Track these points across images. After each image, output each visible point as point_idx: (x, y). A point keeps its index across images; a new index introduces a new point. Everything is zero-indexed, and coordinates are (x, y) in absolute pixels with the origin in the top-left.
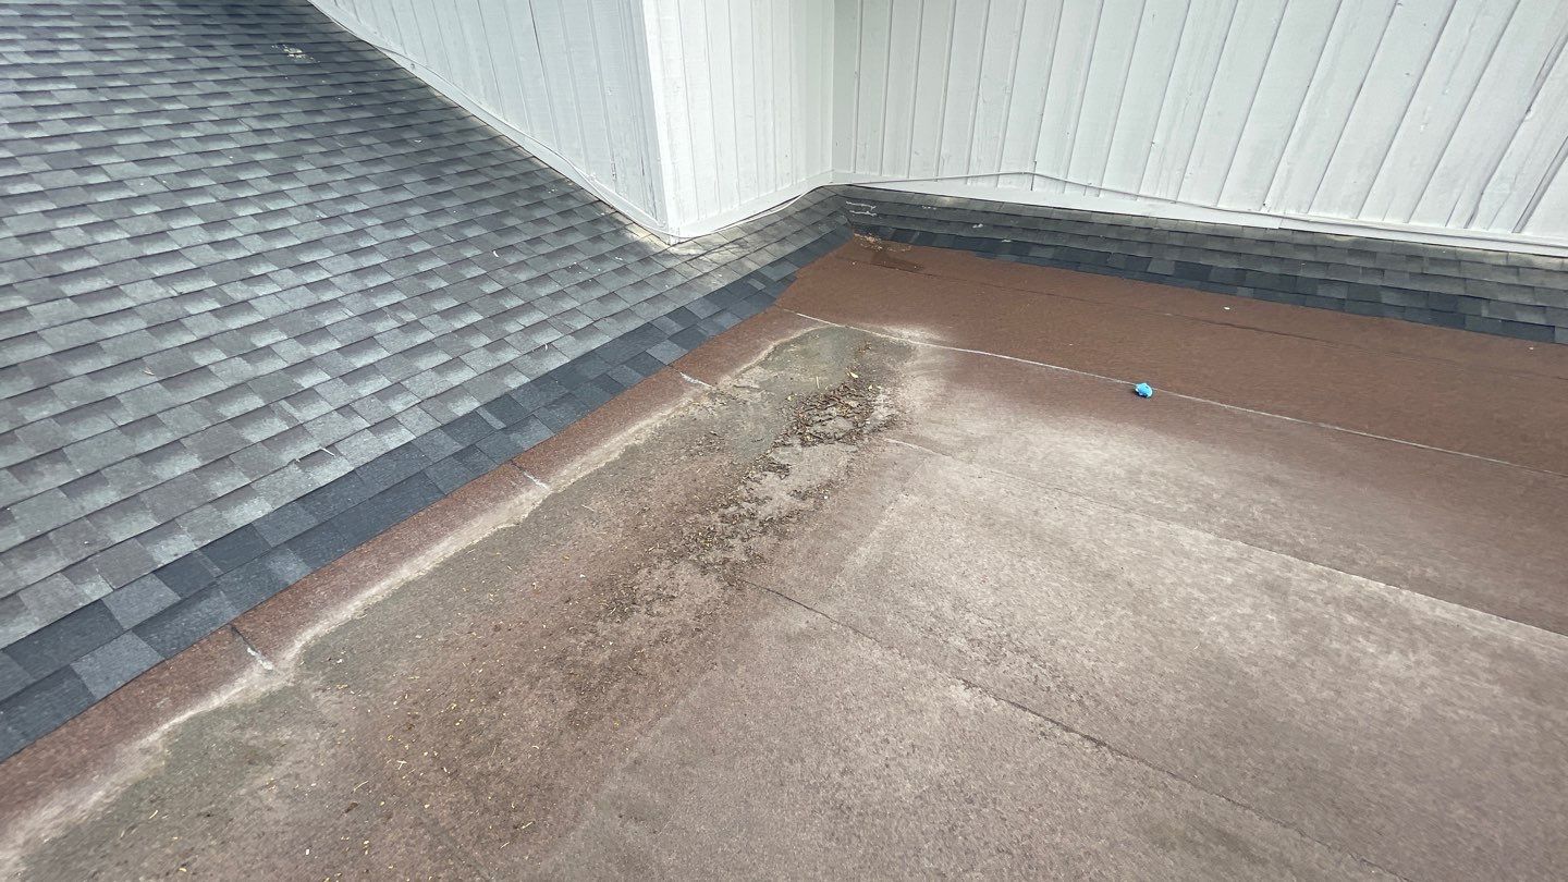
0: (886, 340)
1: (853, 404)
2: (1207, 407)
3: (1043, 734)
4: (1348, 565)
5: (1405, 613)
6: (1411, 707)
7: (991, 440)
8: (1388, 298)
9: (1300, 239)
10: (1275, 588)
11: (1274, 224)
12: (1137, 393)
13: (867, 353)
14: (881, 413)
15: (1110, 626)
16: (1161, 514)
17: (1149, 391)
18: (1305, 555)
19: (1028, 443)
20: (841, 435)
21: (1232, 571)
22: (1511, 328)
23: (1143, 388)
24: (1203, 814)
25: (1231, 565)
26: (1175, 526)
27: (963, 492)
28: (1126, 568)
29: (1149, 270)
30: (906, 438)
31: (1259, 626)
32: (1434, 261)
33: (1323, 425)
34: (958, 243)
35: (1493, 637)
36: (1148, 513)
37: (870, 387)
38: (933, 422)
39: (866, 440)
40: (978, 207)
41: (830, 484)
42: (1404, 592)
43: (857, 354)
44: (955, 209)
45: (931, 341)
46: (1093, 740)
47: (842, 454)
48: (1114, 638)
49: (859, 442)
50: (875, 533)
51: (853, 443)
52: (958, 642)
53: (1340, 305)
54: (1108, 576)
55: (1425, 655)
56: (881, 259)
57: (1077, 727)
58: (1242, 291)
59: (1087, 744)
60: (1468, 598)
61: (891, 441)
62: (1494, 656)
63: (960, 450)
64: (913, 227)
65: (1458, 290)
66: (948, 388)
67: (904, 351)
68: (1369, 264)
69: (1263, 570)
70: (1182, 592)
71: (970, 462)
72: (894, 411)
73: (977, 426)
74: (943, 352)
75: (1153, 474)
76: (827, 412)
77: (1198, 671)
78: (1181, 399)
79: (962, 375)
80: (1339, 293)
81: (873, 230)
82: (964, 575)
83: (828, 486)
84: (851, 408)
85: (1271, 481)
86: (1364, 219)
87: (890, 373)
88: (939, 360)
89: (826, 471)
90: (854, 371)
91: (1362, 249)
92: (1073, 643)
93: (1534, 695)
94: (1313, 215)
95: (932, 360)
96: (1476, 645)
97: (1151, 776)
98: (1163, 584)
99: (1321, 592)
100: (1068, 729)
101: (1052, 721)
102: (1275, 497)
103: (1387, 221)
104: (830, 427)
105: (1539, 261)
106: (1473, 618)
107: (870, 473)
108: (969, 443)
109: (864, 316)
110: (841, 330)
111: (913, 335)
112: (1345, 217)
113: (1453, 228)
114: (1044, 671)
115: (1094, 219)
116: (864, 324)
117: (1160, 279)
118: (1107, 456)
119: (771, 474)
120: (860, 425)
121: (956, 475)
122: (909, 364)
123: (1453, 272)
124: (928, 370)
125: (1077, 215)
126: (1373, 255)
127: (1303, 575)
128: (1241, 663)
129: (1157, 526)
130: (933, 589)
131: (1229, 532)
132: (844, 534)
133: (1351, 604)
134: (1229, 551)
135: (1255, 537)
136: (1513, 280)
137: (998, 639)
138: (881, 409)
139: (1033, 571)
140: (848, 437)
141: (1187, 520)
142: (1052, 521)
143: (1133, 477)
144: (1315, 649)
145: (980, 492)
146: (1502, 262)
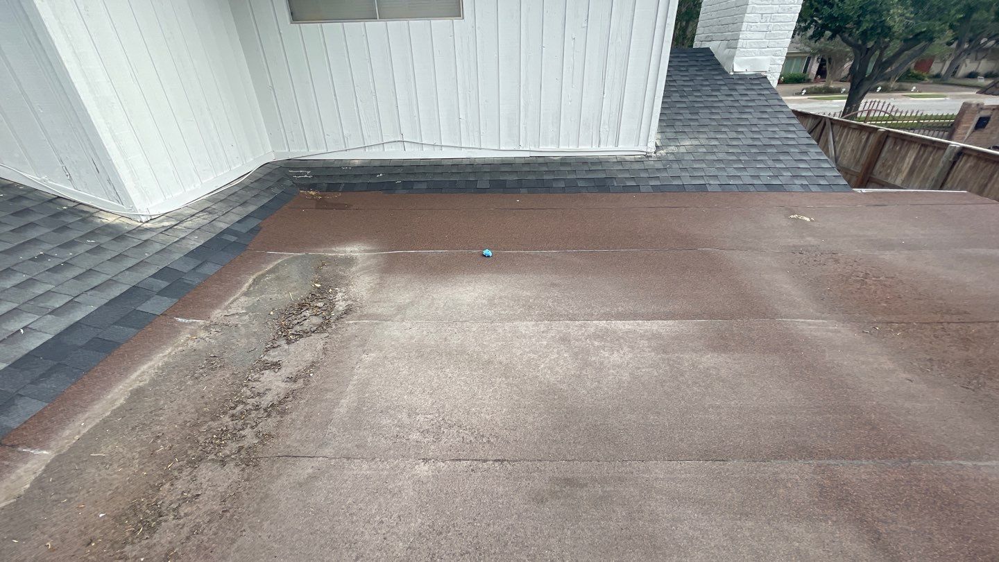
0: (336, 257)
1: (320, 304)
2: (519, 255)
3: (472, 470)
4: (590, 317)
5: (615, 332)
6: (626, 377)
7: (412, 303)
8: (581, 184)
9: (540, 160)
10: (565, 339)
11: (527, 155)
12: (485, 256)
13: (324, 268)
14: (341, 306)
15: (495, 391)
16: (510, 319)
17: (490, 253)
18: (573, 318)
19: (433, 299)
20: (315, 328)
21: (545, 337)
22: (626, 189)
23: (487, 252)
24: (557, 475)
25: (544, 334)
26: (516, 323)
27: (402, 341)
28: (497, 354)
29: (478, 187)
30: (360, 318)
31: (561, 362)
32: (592, 163)
33: (569, 251)
34: (370, 187)
35: (646, 331)
36: (502, 320)
37: (330, 290)
38: (375, 302)
39: (334, 327)
40: (377, 164)
41: (313, 364)
42: (613, 322)
43: (317, 270)
44: (363, 167)
45: (365, 251)
46: (499, 460)
47: (318, 341)
48: (498, 397)
49: (329, 330)
50: (350, 387)
51: (324, 331)
52: (415, 436)
53: (563, 190)
54: (489, 362)
55: (626, 349)
56: (321, 204)
57: (489, 457)
58: (523, 190)
59: (497, 464)
60: (635, 316)
61: (351, 322)
62: (648, 339)
63: (396, 315)
64: (338, 181)
65: (604, 176)
66: (381, 278)
67: (349, 261)
68: (569, 169)
69: (559, 332)
70: (525, 358)
71: (403, 321)
72: (349, 302)
73: (404, 297)
74: (374, 257)
75: (500, 298)
76: (302, 315)
77: (541, 398)
78: (507, 253)
79: (389, 267)
80: (562, 185)
81: (313, 187)
82: (411, 393)
83: (312, 366)
84: (319, 308)
85: (553, 285)
86: (562, 148)
87: (342, 277)
88: (373, 262)
89: (309, 357)
90: (317, 283)
91: (564, 162)
92: (478, 409)
93: (665, 352)
94: (542, 148)
95: (369, 263)
96: (642, 336)
97: (531, 467)
98: (516, 357)
99: (583, 334)
100: (485, 461)
101: (476, 460)
102: (556, 293)
103: (571, 147)
104: (306, 325)
105: (627, 158)
106: (638, 324)
107: (340, 348)
108: (400, 309)
109: (318, 244)
110: (302, 256)
111: (354, 250)
112: (554, 148)
113: (595, 148)
114: (467, 432)
115: (444, 163)
116: (319, 250)
117: (483, 191)
118: (477, 295)
119: (267, 372)
120: (327, 318)
121: (396, 332)
122: (354, 269)
123: (600, 168)
124: (367, 270)
125: (433, 162)
126: (569, 164)
127: (573, 328)
128: (559, 385)
129: (508, 326)
130: (394, 410)
131: (541, 318)
132: (329, 396)
133: (596, 336)
134: (542, 328)
135: (552, 316)
136: (621, 168)
137: (438, 424)
138: (341, 303)
139: (450, 375)
140: (320, 329)
141: (522, 318)
142: (455, 341)
143: (491, 303)
144: (587, 364)
145: (412, 338)
146: (616, 160)
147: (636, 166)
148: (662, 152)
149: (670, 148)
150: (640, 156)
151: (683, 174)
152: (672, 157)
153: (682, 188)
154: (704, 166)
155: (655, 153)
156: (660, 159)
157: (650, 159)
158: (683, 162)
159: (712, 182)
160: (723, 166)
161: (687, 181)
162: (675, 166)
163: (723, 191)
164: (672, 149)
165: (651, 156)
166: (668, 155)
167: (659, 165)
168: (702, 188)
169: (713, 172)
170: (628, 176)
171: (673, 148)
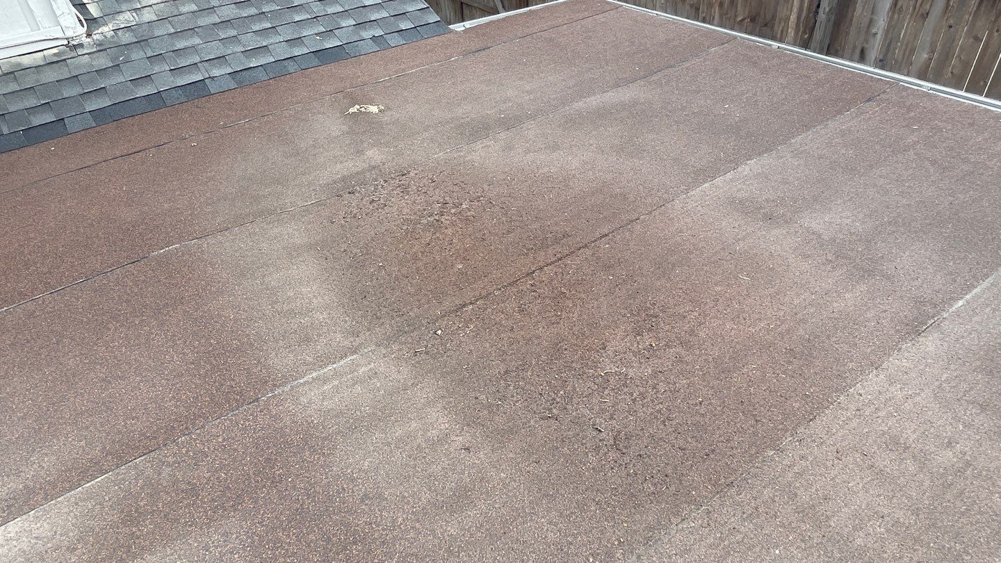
147: (50, 76)
148: (105, 29)
149: (121, 17)
150: (55, 51)
151: (157, 69)
152: (127, 38)
153: (157, 101)
154: (197, 41)
155: (89, 35)
156: (102, 47)
157: (80, 51)
158: (153, 43)
159: (216, 72)
160: (233, 33)
161: (165, 81)
162: (137, 55)
163: (241, 85)
164: (126, 18)
165: (81, 45)
166: (120, 33)
167: (103, 61)
168: (198, 90)
169: (215, 49)
170: (32, 102)
171: (127, 15)
